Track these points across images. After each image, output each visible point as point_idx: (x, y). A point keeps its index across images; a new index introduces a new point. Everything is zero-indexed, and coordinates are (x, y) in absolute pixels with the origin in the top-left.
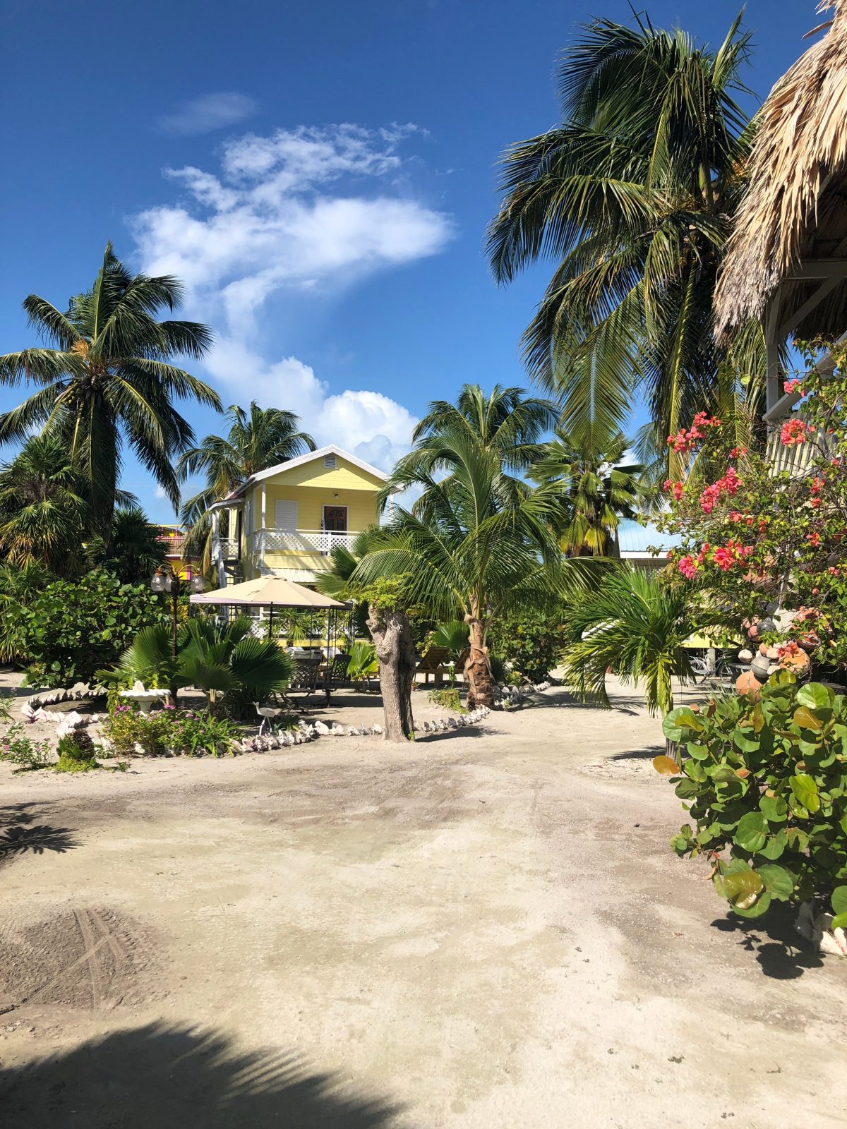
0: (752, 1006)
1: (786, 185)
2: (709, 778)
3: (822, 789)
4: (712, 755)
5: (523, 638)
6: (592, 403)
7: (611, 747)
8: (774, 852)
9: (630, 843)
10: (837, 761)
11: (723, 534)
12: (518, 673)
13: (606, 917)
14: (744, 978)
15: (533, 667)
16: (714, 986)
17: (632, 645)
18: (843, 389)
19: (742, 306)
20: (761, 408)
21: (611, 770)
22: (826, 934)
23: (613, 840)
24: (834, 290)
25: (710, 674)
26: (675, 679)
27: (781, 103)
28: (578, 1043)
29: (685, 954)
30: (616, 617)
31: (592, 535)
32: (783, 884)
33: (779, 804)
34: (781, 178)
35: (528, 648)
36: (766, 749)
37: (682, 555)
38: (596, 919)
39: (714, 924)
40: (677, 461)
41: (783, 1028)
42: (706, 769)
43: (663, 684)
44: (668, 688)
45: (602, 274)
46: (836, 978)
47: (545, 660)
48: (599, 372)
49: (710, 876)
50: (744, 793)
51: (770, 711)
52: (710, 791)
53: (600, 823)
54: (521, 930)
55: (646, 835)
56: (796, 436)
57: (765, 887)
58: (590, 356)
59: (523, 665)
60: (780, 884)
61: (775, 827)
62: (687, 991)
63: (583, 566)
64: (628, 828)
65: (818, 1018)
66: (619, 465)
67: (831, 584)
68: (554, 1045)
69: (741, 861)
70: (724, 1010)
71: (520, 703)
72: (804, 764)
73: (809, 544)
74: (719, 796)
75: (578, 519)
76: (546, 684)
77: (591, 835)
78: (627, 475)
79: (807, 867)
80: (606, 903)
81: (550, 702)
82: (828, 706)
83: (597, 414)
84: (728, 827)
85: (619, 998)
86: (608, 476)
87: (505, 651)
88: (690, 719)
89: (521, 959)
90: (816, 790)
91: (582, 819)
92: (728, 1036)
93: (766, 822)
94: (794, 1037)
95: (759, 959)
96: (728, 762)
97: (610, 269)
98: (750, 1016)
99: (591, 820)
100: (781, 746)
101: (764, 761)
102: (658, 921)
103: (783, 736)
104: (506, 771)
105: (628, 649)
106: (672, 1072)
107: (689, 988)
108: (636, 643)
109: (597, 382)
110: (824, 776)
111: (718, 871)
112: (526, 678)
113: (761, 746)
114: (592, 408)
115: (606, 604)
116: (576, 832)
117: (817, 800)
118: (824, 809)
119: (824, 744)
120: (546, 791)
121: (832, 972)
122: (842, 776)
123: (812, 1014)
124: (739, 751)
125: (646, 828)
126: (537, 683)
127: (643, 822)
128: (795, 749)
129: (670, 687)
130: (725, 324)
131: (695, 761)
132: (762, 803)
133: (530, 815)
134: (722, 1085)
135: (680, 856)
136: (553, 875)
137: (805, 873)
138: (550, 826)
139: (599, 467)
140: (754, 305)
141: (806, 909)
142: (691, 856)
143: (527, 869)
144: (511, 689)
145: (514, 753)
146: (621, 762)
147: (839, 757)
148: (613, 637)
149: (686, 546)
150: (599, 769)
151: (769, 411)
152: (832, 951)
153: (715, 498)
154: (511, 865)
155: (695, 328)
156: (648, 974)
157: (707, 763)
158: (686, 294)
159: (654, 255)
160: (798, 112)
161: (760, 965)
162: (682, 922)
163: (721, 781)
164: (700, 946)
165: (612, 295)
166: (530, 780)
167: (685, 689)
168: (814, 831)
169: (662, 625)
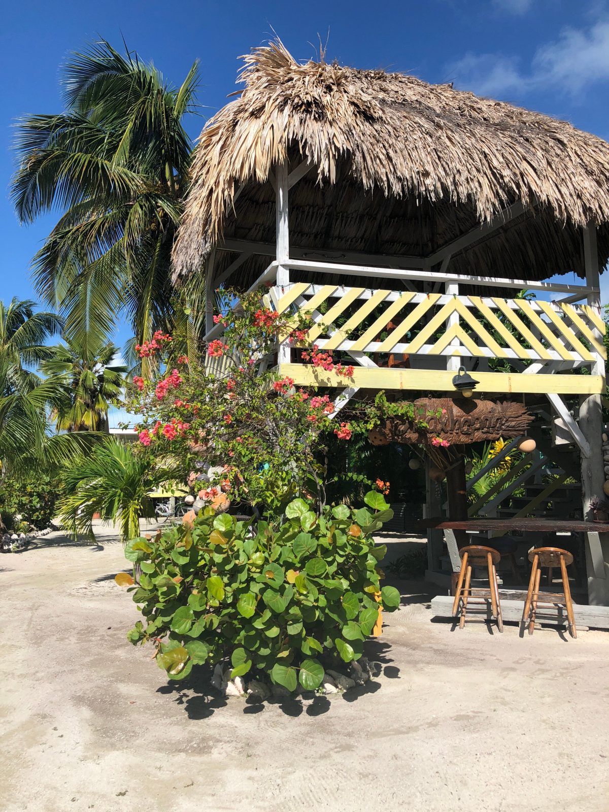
0: (179, 742)
1: (214, 187)
2: (155, 585)
3: (226, 585)
4: (157, 569)
5: (31, 495)
6: (87, 318)
7: (95, 573)
8: (197, 632)
9: (103, 642)
10: (235, 565)
11: (171, 414)
12: (26, 523)
13: (79, 700)
14: (175, 724)
15: (38, 517)
16: (154, 734)
17: (111, 496)
18: (247, 323)
19: (189, 262)
20: (203, 333)
21: (94, 589)
22: (230, 683)
23: (91, 641)
24: (247, 260)
25: (171, 515)
26: (142, 521)
27: (212, 134)
28: (49, 800)
29: (136, 716)
30: (101, 476)
31: (88, 416)
32: (201, 652)
33: (201, 598)
34: (211, 182)
35: (34, 503)
36: (193, 562)
37: (143, 429)
38: (72, 703)
39: (157, 691)
40: (146, 364)
41: (197, 753)
42: (153, 579)
43: (133, 524)
44: (137, 526)
45: (97, 226)
46: (234, 711)
47: (48, 511)
48: (93, 296)
49: (154, 656)
50: (178, 594)
51: (198, 536)
52: (155, 595)
53: (82, 630)
54: (9, 723)
55: (115, 635)
56: (217, 351)
57: (189, 657)
58: (86, 284)
59: (30, 516)
60: (200, 654)
61: (198, 615)
62: (135, 743)
63: (79, 438)
64: (103, 631)
65: (221, 741)
66: (109, 366)
67: (238, 448)
68: (28, 805)
69: (176, 642)
70: (160, 750)
71: (26, 545)
72: (216, 569)
73: (225, 422)
74: (161, 597)
75: (78, 404)
76: (48, 530)
77: (73, 640)
78: (116, 373)
79: (219, 640)
80: (81, 690)
81: (49, 543)
82: (233, 529)
83: (91, 326)
84: (167, 619)
85: (84, 759)
86: (101, 373)
87: (16, 506)
88: (143, 545)
89: (8, 745)
90: (222, 585)
91: (68, 629)
92: (160, 768)
93: (192, 612)
94: (205, 758)
95: (186, 709)
96: (169, 573)
97: (103, 224)
98: (176, 750)
99: (74, 629)
100: (203, 558)
101: (192, 570)
102: (119, 696)
103: (204, 551)
104: (9, 599)
105: (108, 500)
106: (118, 804)
107: (137, 739)
108: (114, 495)
109: (91, 303)
110: (228, 576)
111: (160, 651)
112: (32, 526)
113: (190, 560)
114: (88, 322)
115: (93, 467)
116: (62, 639)
117: (223, 592)
118: (228, 598)
119: (228, 555)
120: (41, 611)
121: (232, 708)
122: (239, 575)
123: (217, 739)
124: (175, 564)
125: (117, 629)
126: (41, 529)
127: (114, 626)
128: (211, 559)
129: (138, 525)
130: (178, 273)
131: (146, 574)
132: (190, 599)
133: (25, 631)
134: (153, 803)
135: (134, 644)
136: (40, 675)
137: (217, 644)
138: (41, 637)
139: (94, 366)
140: (196, 263)
141: (218, 669)
142: (142, 644)
143: (19, 673)
144: (19, 535)
145: (18, 585)
146: (102, 583)
147: (237, 562)
148: (97, 491)
149: (146, 423)
150: (85, 590)
151: (207, 334)
152: (233, 694)
153: (165, 390)
154: (5, 673)
155: (162, 274)
156: (107, 736)
157: (154, 575)
158: (155, 250)
159: (132, 219)
160: (221, 143)
161: (187, 712)
162: (135, 694)
163: (162, 586)
164: (147, 708)
165: (104, 242)
166: (28, 604)
167: (150, 527)
168: (222, 614)
169: (133, 480)
